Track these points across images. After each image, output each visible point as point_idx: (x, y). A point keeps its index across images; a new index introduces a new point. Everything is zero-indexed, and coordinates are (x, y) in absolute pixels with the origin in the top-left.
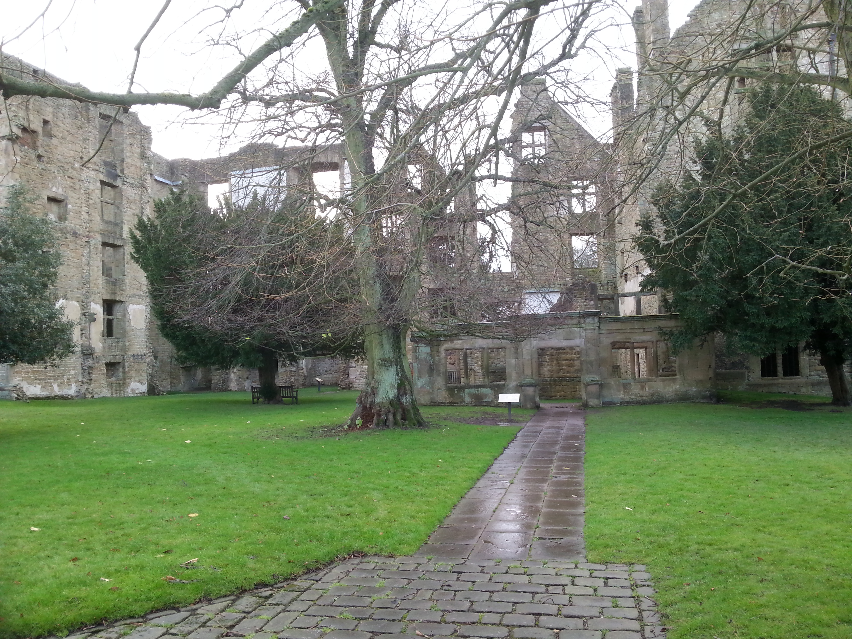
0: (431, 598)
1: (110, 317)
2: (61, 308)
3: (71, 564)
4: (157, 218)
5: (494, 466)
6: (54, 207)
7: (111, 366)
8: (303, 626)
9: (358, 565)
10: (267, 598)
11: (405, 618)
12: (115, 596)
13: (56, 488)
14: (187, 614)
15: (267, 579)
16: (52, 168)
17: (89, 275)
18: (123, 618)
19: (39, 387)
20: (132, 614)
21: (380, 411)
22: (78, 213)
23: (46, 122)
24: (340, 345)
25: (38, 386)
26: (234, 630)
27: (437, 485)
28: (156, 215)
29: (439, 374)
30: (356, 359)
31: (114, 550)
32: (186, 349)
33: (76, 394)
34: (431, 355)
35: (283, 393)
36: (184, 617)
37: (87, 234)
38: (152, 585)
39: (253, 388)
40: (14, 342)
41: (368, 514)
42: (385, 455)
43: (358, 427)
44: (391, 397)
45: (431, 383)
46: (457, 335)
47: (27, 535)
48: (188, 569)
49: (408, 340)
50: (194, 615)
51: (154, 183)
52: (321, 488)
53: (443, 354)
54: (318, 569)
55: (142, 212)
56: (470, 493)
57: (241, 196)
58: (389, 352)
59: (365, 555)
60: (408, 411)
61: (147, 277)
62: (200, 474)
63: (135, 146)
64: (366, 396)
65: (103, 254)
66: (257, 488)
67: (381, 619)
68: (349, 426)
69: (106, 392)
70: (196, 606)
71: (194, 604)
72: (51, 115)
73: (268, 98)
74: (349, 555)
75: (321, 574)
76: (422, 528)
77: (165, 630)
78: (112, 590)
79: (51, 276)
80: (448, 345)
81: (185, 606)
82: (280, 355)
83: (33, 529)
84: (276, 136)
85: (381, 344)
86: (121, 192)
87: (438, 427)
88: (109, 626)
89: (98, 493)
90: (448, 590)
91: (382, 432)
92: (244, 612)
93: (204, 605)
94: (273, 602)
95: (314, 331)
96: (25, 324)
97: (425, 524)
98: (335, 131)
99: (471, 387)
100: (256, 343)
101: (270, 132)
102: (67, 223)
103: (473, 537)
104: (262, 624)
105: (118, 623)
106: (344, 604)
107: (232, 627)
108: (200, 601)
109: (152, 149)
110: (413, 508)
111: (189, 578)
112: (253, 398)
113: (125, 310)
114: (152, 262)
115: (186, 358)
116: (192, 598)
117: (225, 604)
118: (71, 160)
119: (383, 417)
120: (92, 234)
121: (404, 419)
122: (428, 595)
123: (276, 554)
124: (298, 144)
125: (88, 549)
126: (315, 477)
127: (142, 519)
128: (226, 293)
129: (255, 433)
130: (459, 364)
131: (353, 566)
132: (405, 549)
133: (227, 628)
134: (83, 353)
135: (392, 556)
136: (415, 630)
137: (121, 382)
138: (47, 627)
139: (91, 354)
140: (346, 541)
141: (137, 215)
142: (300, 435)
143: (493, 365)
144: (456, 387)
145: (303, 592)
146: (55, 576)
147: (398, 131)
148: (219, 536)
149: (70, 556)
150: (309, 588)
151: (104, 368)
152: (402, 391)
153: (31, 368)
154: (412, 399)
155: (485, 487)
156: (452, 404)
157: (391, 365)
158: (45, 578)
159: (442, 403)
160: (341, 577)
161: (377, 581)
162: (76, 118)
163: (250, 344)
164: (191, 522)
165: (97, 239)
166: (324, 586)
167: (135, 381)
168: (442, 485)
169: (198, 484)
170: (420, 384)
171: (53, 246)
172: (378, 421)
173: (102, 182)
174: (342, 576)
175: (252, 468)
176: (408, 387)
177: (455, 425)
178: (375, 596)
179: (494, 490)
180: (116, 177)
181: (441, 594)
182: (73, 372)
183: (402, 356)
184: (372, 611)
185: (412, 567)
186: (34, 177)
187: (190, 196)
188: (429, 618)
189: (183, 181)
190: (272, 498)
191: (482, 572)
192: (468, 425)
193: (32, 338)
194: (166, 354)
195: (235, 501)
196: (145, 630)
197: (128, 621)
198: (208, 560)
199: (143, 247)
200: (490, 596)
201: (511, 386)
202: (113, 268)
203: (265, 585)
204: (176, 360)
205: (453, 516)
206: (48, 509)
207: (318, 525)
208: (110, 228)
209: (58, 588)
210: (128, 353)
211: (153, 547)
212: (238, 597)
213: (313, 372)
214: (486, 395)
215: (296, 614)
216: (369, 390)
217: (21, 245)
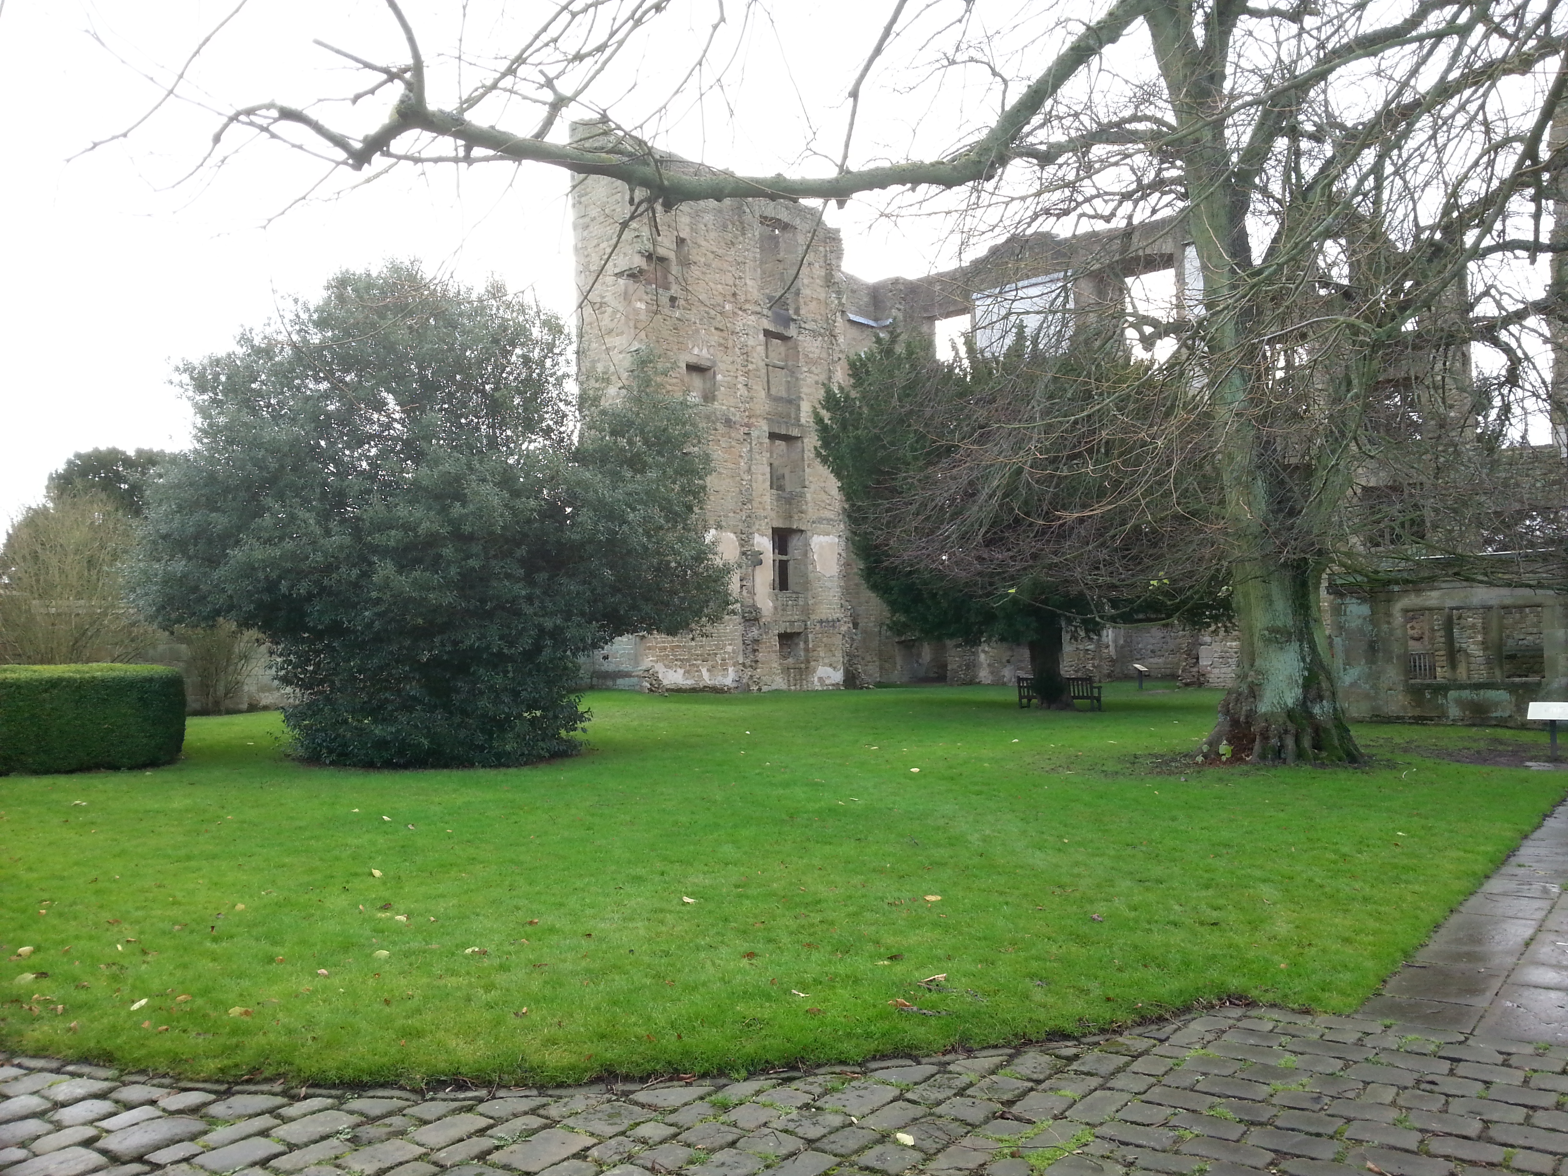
0: (1394, 1103)
1: (784, 558)
2: (713, 543)
3: (745, 961)
4: (854, 386)
5: (1523, 851)
6: (697, 381)
7: (787, 639)
8: (1139, 1120)
9: (1239, 1020)
10: (1071, 1059)
11: (1342, 1135)
12: (816, 1022)
13: (716, 835)
14: (934, 1069)
15: (1069, 1027)
16: (692, 316)
17: (750, 489)
18: (829, 1062)
19: (681, 671)
20: (843, 1057)
21: (1267, 729)
22: (733, 387)
23: (681, 241)
24: (1184, 602)
25: (679, 670)
26: (1016, 1109)
27: (1396, 881)
28: (852, 381)
29: (1389, 660)
30: (1213, 628)
31: (809, 945)
32: (906, 611)
33: (735, 685)
34: (1373, 620)
35: (1074, 691)
36: (928, 1074)
37: (746, 420)
38: (871, 1012)
39: (1020, 679)
40: (647, 600)
41: (1254, 925)
42: (1282, 815)
43: (1224, 758)
44: (1290, 702)
45: (1374, 677)
46: (1432, 579)
47: (678, 908)
48: (930, 990)
49: (1323, 593)
50: (945, 1072)
51: (848, 325)
52: (1157, 871)
53: (1398, 619)
54: (1161, 1019)
55: (830, 378)
56: (1469, 904)
57: (997, 334)
58: (1285, 615)
59: (1251, 1004)
60: (1326, 730)
61: (840, 489)
62: (938, 828)
63: (817, 265)
64: (1237, 700)
65: (771, 453)
66: (1039, 860)
67: (1293, 1130)
68: (1205, 756)
69: (779, 682)
70: (947, 1058)
71: (944, 1055)
72: (688, 229)
73: (1044, 147)
74: (1220, 999)
75: (1169, 1029)
76: (1369, 964)
77: (897, 1092)
78: (812, 1013)
79: (699, 492)
80: (1411, 601)
81: (927, 1056)
82: (1069, 621)
83: (686, 899)
84: (1059, 216)
85: (1268, 599)
86: (796, 348)
87: (1391, 765)
88: (808, 1073)
89: (777, 848)
90: (1431, 1092)
91: (1273, 772)
92: (1030, 1080)
93: (961, 1057)
94: (1082, 1068)
95: (1133, 575)
96: (662, 569)
97: (1374, 956)
98: (1171, 191)
99: (1462, 687)
100: (1025, 598)
101: (1047, 212)
102: (716, 405)
103: (1482, 991)
104: (1064, 1106)
105: (822, 1070)
106: (1216, 1090)
107: (1011, 1103)
108: (954, 1050)
109: (843, 269)
110: (1347, 923)
111: (933, 1007)
112: (1021, 697)
113: (807, 544)
114: (849, 462)
115: (905, 626)
116: (940, 1042)
117: (997, 1060)
118: (719, 299)
119: (1274, 741)
120: (753, 420)
121: (1317, 745)
122: (1388, 1095)
123: (1083, 982)
124: (1100, 226)
125: (770, 941)
126: (1144, 849)
127: (850, 897)
128: (973, 511)
129: (1028, 760)
130: (1432, 639)
131: (1231, 1022)
132: (1335, 1000)
133: (1002, 1103)
134: (744, 617)
135: (1307, 1012)
136: (1365, 1159)
137: (803, 666)
138: (716, 1061)
139: (756, 619)
140: (1214, 974)
141: (823, 384)
142: (1110, 767)
143: (1510, 642)
144: (1429, 686)
145: (1135, 1057)
146: (722, 979)
147: (1299, 176)
148: (979, 939)
149: (742, 950)
150: (1146, 1052)
151: (775, 642)
152: (1313, 693)
153: (668, 642)
154: (1335, 709)
155: (1505, 894)
156: (1419, 720)
157: (1289, 641)
158: (709, 981)
159: (1398, 718)
160: (1207, 1039)
161: (1279, 1056)
162: (725, 228)
163: (1014, 601)
164: (929, 910)
165: (763, 428)
166: (1176, 1052)
167: (824, 665)
168: (1407, 882)
169: (938, 845)
170: (1348, 680)
171: (699, 442)
172: (1264, 749)
173: (767, 333)
174: (1209, 1037)
175: (1028, 823)
176: (1324, 685)
177: (1429, 763)
178: (1278, 1084)
179: (1525, 901)
180: (787, 321)
181: (1416, 1097)
182: (729, 649)
183: (1312, 623)
184: (1274, 1111)
185: (1351, 1037)
186: (665, 333)
187: (909, 345)
188: (1392, 1141)
189: (895, 319)
190: (1066, 880)
191: (1506, 1064)
192: (1458, 765)
193: (673, 593)
194: (873, 618)
195: (1002, 880)
196: (866, 1088)
197: (837, 1069)
198: (963, 980)
199: (836, 437)
200: (1528, 1117)
201: (1555, 685)
202: (787, 476)
203: (1064, 1036)
204: (890, 628)
205: (1433, 947)
206: (706, 868)
207: (1157, 938)
208: (781, 408)
209: (729, 998)
210: (812, 617)
211: (870, 947)
212: (1018, 1052)
213: (1127, 653)
214: (1497, 704)
215: (1126, 1096)
216: (1244, 688)
217: (653, 445)
